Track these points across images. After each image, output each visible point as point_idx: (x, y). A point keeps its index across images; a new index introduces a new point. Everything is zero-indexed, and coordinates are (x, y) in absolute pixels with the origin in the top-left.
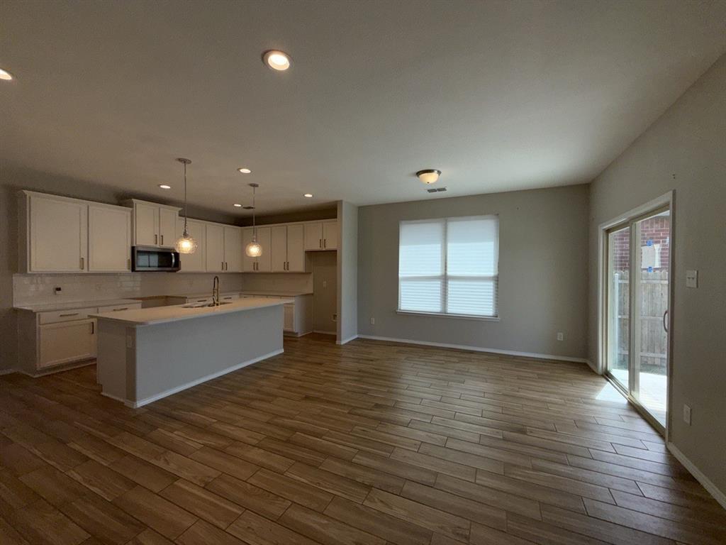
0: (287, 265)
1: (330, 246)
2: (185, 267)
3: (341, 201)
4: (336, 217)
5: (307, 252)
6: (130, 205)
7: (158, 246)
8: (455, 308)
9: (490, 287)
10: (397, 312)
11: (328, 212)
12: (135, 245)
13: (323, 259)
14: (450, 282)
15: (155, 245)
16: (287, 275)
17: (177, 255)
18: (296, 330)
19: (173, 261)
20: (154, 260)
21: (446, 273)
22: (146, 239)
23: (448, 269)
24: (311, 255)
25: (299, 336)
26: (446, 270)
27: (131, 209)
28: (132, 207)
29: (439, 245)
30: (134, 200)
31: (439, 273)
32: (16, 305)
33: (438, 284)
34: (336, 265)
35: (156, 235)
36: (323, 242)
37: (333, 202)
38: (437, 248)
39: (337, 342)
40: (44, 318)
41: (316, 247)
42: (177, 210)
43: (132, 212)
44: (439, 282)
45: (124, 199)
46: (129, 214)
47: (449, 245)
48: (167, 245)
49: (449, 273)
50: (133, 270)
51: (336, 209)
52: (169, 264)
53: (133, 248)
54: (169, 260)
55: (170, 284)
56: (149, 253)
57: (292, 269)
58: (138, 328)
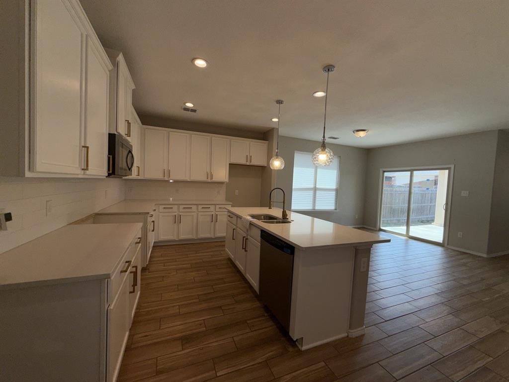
0: (210, 174)
5: (230, 164)
8: (319, 207)
9: (334, 193)
12: (116, 132)
14: (317, 192)
21: (315, 187)
23: (317, 184)
26: (316, 185)
31: (312, 186)
33: (311, 193)
35: (127, 121)
38: (313, 170)
41: (243, 161)
44: (312, 192)
49: (317, 186)
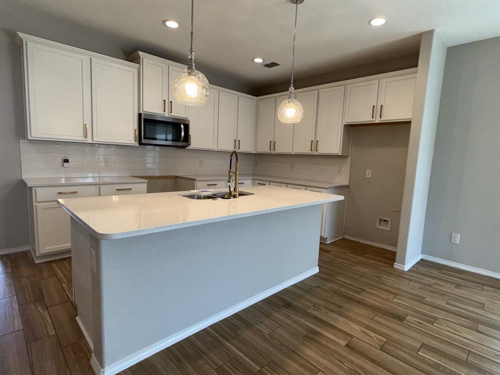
0: (315, 144)
2: (195, 142)
3: (431, 33)
5: (347, 126)
6: (137, 60)
7: (166, 114)
12: (141, 112)
15: (163, 113)
16: (313, 158)
17: (187, 127)
19: (183, 134)
27: (137, 65)
28: (139, 62)
30: (141, 53)
35: (165, 101)
36: (378, 109)
40: (41, 194)
41: (365, 117)
43: (139, 69)
46: (136, 71)
48: (176, 113)
50: (141, 142)
52: (178, 138)
53: (140, 115)
54: (178, 133)
57: (322, 150)
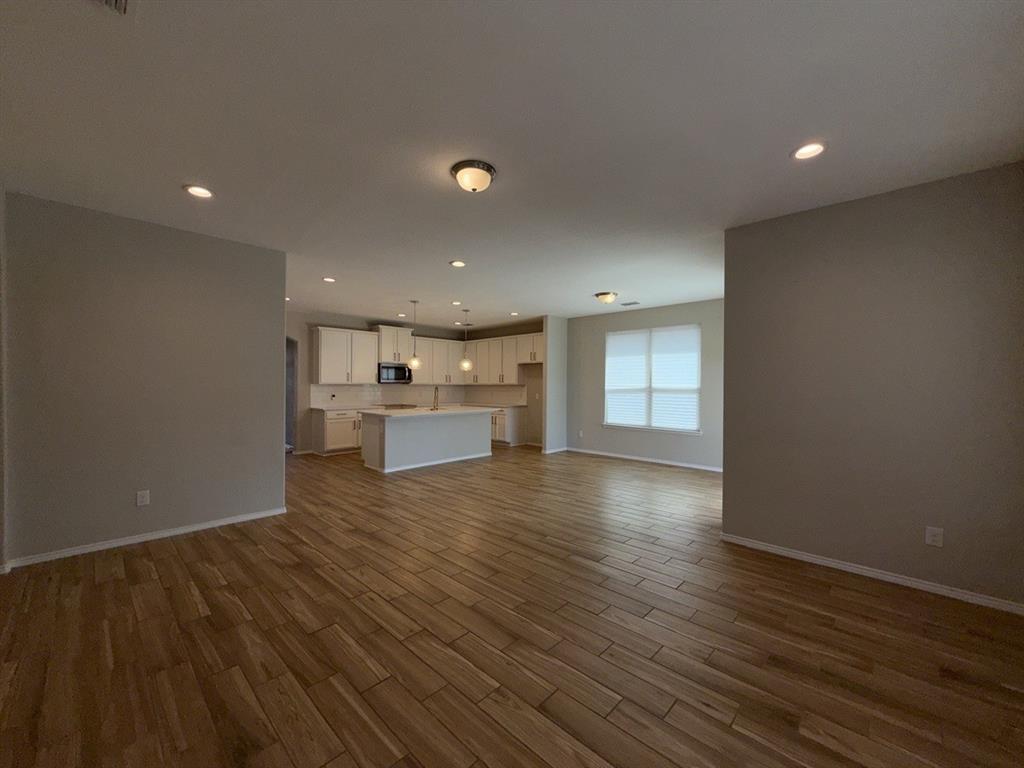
0: (502, 378)
1: (538, 360)
2: (415, 380)
3: (546, 316)
4: (541, 331)
5: (520, 365)
6: (377, 330)
7: (396, 362)
8: (659, 422)
9: (695, 398)
10: (603, 426)
11: (535, 326)
12: (380, 362)
13: (532, 370)
14: (654, 395)
15: (394, 362)
16: (502, 387)
17: (410, 371)
18: (508, 440)
19: (407, 375)
20: (392, 374)
21: (650, 386)
22: (388, 358)
23: (653, 381)
24: (523, 367)
25: (512, 445)
26: (650, 382)
27: (378, 333)
28: (378, 331)
29: (644, 357)
30: (381, 326)
31: (643, 385)
32: (312, 406)
33: (643, 396)
34: (542, 377)
35: (395, 354)
36: (533, 355)
37: (538, 318)
38: (642, 359)
39: (543, 451)
40: (329, 415)
41: (528, 360)
42: (410, 331)
43: (379, 336)
45: (373, 326)
46: (377, 337)
47: (654, 356)
48: (402, 361)
49: (654, 385)
50: (379, 382)
51: (542, 322)
52: (404, 378)
53: (379, 364)
54: (403, 374)
55: (404, 393)
56: (388, 368)
57: (506, 382)
58: (387, 419)
